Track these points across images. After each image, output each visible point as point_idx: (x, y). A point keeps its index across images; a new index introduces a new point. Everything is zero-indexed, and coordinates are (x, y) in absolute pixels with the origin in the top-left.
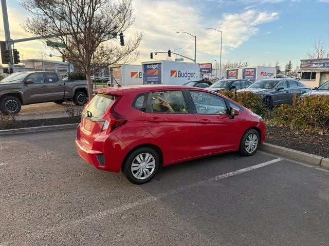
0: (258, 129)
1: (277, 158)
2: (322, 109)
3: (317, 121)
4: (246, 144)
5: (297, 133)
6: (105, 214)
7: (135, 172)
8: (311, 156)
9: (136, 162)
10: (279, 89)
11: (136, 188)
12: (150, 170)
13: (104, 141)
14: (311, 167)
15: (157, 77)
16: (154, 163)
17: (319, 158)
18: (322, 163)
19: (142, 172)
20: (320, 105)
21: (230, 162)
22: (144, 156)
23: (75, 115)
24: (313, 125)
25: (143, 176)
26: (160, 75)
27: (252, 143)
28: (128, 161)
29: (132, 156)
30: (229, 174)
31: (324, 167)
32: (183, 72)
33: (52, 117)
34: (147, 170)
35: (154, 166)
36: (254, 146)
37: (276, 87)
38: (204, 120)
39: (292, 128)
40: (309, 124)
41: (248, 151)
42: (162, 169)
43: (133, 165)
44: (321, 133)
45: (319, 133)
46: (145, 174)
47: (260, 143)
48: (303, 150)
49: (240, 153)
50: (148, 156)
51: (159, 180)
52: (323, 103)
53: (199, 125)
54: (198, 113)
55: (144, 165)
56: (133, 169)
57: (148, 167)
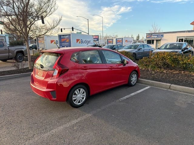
0: (135, 71)
1: (148, 86)
2: (165, 59)
3: (163, 65)
4: (131, 80)
5: (153, 72)
6: (62, 128)
7: (75, 100)
8: (165, 84)
9: (75, 94)
10: (140, 49)
11: (76, 110)
12: (83, 98)
13: (56, 83)
14: (166, 89)
15: (68, 43)
16: (85, 93)
17: (169, 84)
18: (171, 87)
19: (78, 100)
20: (164, 57)
21: (124, 90)
22: (79, 90)
23: (20, 68)
24: (160, 68)
25: (79, 102)
26: (70, 42)
27: (134, 79)
28: (70, 94)
29: (72, 91)
30: (126, 96)
31: (172, 89)
32: (84, 40)
33: (3, 70)
34: (81, 99)
35: (85, 96)
36: (135, 81)
37: (138, 48)
38: (111, 67)
39: (150, 70)
40: (158, 67)
41: (132, 83)
42: (90, 97)
43: (74, 96)
44: (165, 71)
45: (164, 72)
46: (80, 101)
47: (138, 79)
48: (159, 81)
49: (129, 85)
50: (82, 90)
51: (88, 104)
52: (165, 55)
53: (108, 70)
54: (107, 63)
55: (80, 96)
56: (74, 99)
57: (82, 97)
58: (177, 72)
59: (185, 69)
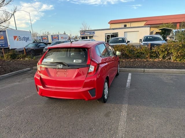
2: (123, 50)
4: (118, 69)
8: (140, 69)
14: (143, 73)
15: (3, 41)
17: (143, 69)
18: (145, 71)
24: (120, 58)
30: (127, 84)
32: (22, 37)
45: (123, 61)
58: (133, 60)
59: (138, 57)
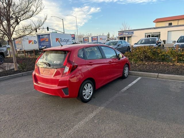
0: (127, 64)
2: (146, 52)
3: (144, 58)
4: (125, 72)
5: (137, 65)
8: (153, 74)
9: (84, 89)
10: (119, 45)
11: (86, 105)
13: (68, 80)
14: (155, 79)
16: (92, 88)
17: (157, 74)
18: (159, 76)
19: (87, 95)
20: (145, 50)
21: (120, 83)
22: (88, 85)
24: (142, 60)
25: (88, 97)
28: (81, 89)
29: (82, 86)
31: (160, 78)
32: (63, 39)
34: (89, 93)
35: (92, 90)
36: (127, 73)
37: (117, 44)
38: (110, 61)
39: (133, 63)
40: (140, 60)
41: (125, 76)
42: (96, 91)
43: (84, 91)
44: (146, 63)
45: (146, 64)
46: (89, 95)
47: (129, 71)
48: (146, 72)
50: (90, 85)
51: (94, 98)
52: (146, 49)
53: (108, 64)
54: (107, 58)
55: (88, 91)
56: (84, 94)
58: (157, 63)
59: (163, 60)
